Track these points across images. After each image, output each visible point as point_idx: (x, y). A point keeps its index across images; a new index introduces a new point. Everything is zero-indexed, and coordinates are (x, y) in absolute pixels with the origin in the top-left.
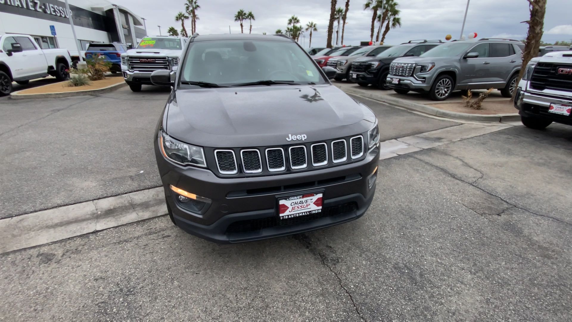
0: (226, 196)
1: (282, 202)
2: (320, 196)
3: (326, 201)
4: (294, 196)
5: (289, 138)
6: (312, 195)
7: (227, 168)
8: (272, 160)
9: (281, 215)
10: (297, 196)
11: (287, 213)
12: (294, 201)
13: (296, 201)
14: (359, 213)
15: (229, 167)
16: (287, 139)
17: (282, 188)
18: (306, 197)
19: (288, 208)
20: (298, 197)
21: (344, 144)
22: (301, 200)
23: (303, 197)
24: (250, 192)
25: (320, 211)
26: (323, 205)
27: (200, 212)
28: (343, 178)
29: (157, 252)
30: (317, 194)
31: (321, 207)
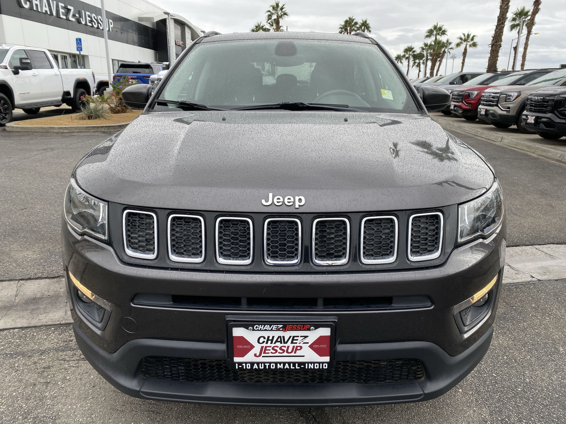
0: (132, 300)
1: (238, 332)
2: (326, 332)
3: (341, 348)
4: (264, 323)
5: (267, 201)
6: (305, 326)
7: (140, 246)
8: (228, 240)
9: (237, 359)
10: (271, 323)
11: (249, 357)
12: (266, 334)
13: (271, 334)
14: (432, 387)
15: (144, 244)
16: (263, 202)
17: (244, 301)
18: (292, 329)
19: (252, 347)
20: (274, 327)
21: (393, 227)
22: (281, 333)
23: (285, 329)
24: (178, 300)
25: (326, 366)
26: (333, 354)
27: (99, 325)
28: (387, 301)
29: (56, 384)
30: (317, 327)
31: (327, 359)
